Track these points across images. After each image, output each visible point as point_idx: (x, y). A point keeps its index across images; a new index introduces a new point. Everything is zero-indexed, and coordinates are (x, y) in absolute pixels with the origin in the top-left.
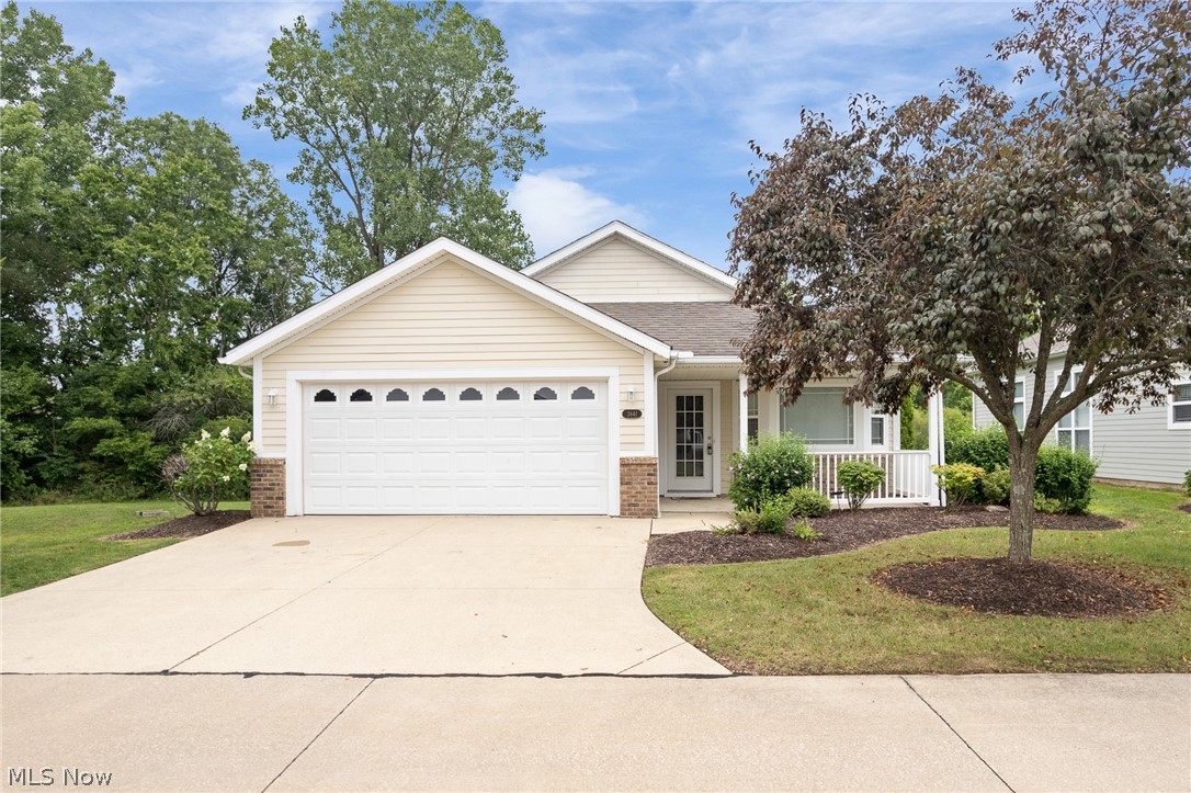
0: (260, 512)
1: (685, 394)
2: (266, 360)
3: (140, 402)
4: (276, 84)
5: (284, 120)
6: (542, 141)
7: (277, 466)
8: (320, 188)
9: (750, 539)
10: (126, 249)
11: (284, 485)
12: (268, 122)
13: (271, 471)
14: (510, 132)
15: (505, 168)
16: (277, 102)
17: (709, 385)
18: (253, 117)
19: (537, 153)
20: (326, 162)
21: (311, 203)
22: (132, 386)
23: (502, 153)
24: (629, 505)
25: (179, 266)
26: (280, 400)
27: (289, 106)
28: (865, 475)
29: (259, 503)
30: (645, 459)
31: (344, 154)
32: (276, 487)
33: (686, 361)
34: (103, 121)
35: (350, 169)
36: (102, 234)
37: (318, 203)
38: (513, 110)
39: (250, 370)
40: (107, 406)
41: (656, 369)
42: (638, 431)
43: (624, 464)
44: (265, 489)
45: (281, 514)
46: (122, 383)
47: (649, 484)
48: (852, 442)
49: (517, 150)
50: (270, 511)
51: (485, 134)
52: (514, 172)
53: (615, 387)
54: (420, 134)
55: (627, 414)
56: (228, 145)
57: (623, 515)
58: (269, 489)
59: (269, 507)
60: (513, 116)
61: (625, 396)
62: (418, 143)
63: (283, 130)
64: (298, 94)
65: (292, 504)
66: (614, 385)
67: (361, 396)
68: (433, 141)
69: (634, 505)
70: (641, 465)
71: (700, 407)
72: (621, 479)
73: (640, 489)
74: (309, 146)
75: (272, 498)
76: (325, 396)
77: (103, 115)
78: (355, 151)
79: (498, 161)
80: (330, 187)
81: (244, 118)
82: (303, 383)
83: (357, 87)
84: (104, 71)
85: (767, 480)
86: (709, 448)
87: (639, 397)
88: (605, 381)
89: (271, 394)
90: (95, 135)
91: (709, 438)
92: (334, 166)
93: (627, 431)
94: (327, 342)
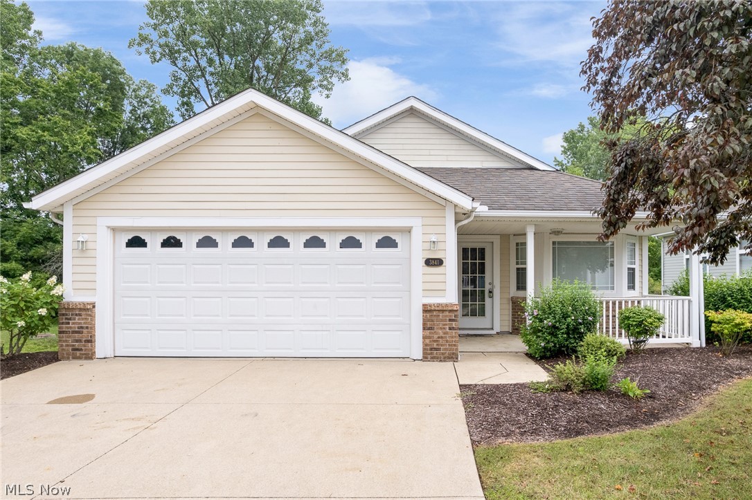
0: (68, 354)
1: (470, 246)
2: (76, 207)
3: (40, 250)
4: (152, 22)
5: (160, 50)
6: (347, 70)
7: (87, 310)
8: (185, 99)
9: (578, 399)
10: (29, 135)
11: (93, 328)
12: (147, 51)
13: (80, 315)
14: (324, 63)
15: (320, 89)
16: (154, 36)
17: (490, 238)
18: (136, 46)
19: (343, 79)
20: (190, 80)
21: (178, 109)
22: (32, 238)
23: (318, 78)
24: (431, 349)
25: (70, 149)
26: (90, 245)
27: (163, 41)
28: (649, 320)
29: (67, 346)
30: (446, 305)
31: (203, 76)
32: (85, 331)
33: (482, 214)
34: (23, 46)
35: (208, 87)
36: (11, 124)
37: (183, 109)
38: (326, 47)
39: (60, 216)
40: (11, 253)
41: (457, 221)
42: (440, 278)
43: (427, 310)
44: (74, 332)
45: (90, 356)
46: (23, 236)
47: (450, 329)
48: (613, 288)
49: (328, 75)
50: (78, 353)
51: (305, 64)
52: (326, 92)
53: (417, 236)
54: (259, 63)
55: (429, 262)
56: (120, 68)
57: (425, 359)
58: (76, 332)
59: (77, 350)
60: (326, 52)
61: (427, 246)
62: (258, 69)
63: (158, 56)
64: (170, 32)
65: (102, 346)
66: (417, 235)
67: (172, 242)
68: (269, 69)
69: (436, 349)
70: (443, 311)
71: (483, 257)
72: (424, 324)
73: (441, 334)
74: (177, 69)
75: (80, 341)
76: (137, 242)
77: (23, 42)
78: (212, 74)
79: (315, 84)
80: (193, 98)
81: (129, 47)
82: (114, 230)
83: (211, 24)
84: (25, 11)
85: (564, 326)
86: (490, 292)
87: (440, 246)
88: (408, 231)
89: (81, 239)
90: (17, 56)
91: (490, 284)
92: (196, 84)
93: (429, 278)
94: (138, 190)
